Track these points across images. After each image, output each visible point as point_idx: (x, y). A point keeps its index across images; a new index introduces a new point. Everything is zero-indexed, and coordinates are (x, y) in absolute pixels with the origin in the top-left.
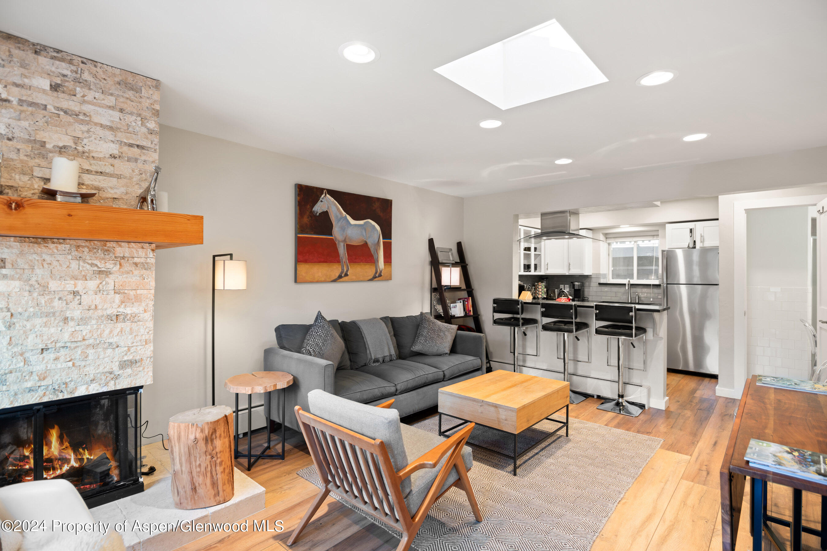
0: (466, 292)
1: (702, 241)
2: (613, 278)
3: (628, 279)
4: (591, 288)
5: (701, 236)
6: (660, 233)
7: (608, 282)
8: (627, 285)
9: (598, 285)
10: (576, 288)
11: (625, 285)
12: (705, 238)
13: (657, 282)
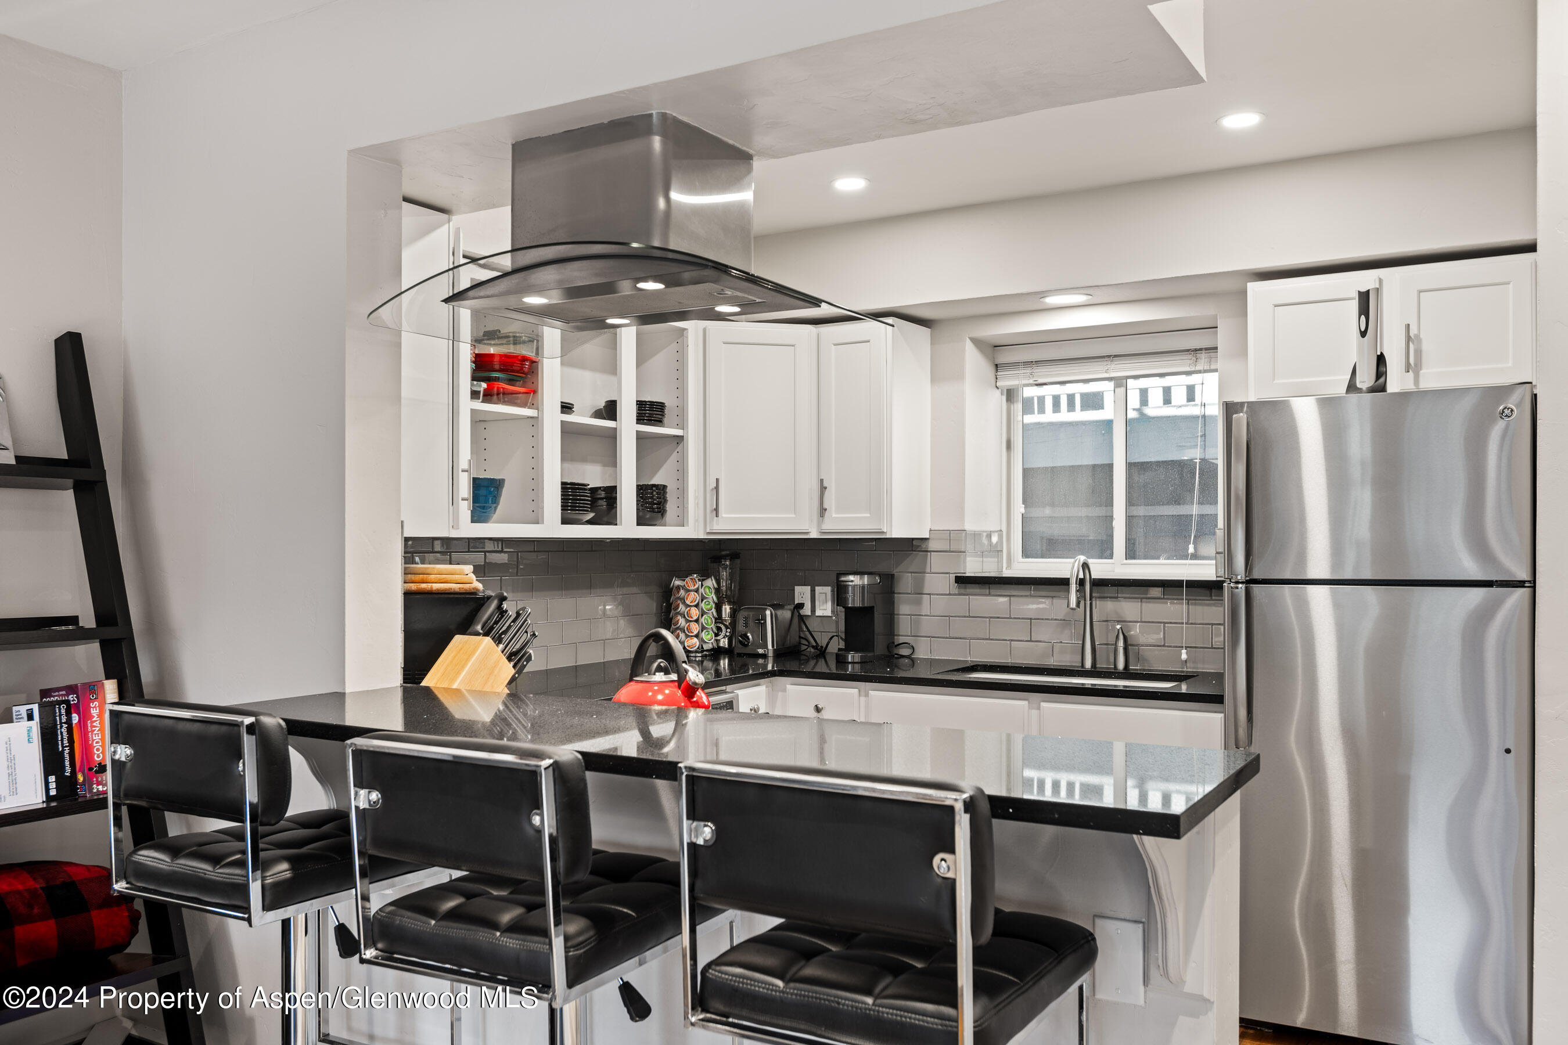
0: (95, 647)
1: (1412, 367)
2: (1026, 554)
3: (1082, 558)
4: (926, 598)
5: (1408, 339)
6: (1223, 339)
7: (1007, 573)
8: (1073, 587)
9: (954, 588)
10: (854, 600)
11: (1064, 582)
12: (1426, 346)
13: (1206, 571)
